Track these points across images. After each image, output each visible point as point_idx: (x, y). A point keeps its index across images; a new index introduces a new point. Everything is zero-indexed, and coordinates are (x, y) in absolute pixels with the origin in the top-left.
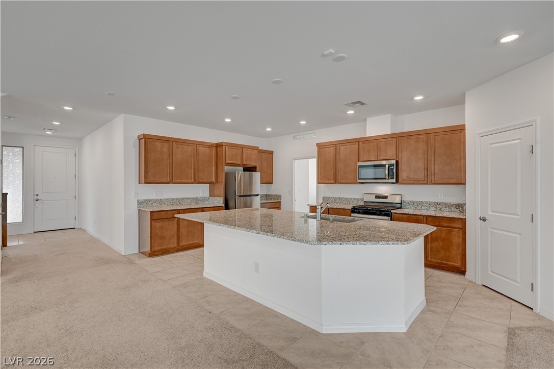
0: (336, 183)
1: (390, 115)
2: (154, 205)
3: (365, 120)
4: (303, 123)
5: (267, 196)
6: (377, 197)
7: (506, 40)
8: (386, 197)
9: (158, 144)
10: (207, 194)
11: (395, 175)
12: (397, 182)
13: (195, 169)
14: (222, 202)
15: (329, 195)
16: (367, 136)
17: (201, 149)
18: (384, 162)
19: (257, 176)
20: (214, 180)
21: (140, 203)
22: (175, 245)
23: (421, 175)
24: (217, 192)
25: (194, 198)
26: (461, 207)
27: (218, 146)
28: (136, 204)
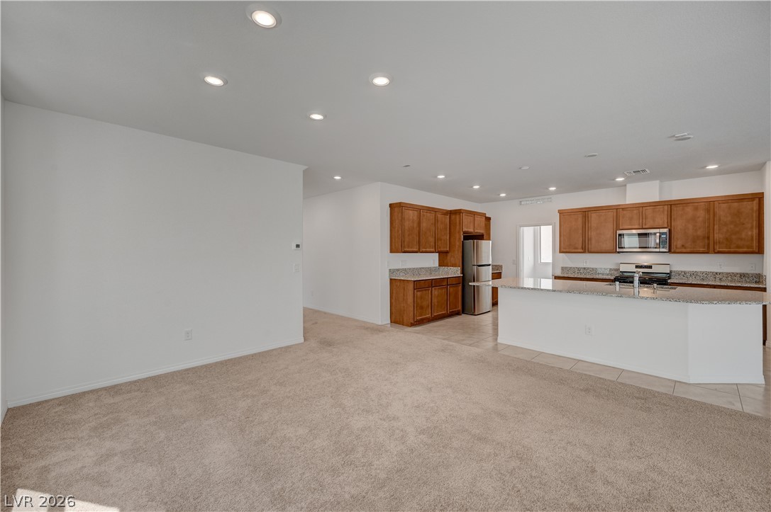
0: (584, 252)
1: (658, 181)
2: (402, 274)
3: (625, 185)
4: (552, 189)
6: (637, 267)
8: (650, 267)
9: (411, 213)
10: (437, 264)
11: (668, 243)
12: (670, 251)
13: (436, 238)
14: (459, 272)
15: (570, 265)
16: (627, 203)
17: (439, 216)
18: (653, 231)
20: (448, 249)
21: (391, 272)
24: (451, 261)
25: (428, 268)
27: (452, 212)
28: (388, 273)
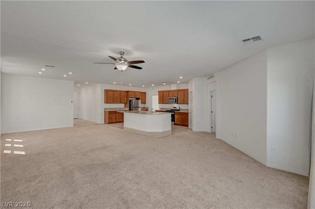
0: (163, 104)
1: (176, 84)
3: (171, 85)
4: (153, 85)
5: (144, 108)
6: (174, 108)
7: (181, 77)
8: (176, 108)
9: (110, 92)
10: (124, 107)
11: (177, 102)
13: (120, 99)
14: (128, 109)
15: (162, 107)
17: (122, 93)
18: (173, 98)
19: (140, 101)
20: (126, 102)
21: (105, 109)
22: (115, 121)
23: (183, 103)
24: (127, 106)
26: (188, 110)
27: (128, 92)
28: (104, 109)
